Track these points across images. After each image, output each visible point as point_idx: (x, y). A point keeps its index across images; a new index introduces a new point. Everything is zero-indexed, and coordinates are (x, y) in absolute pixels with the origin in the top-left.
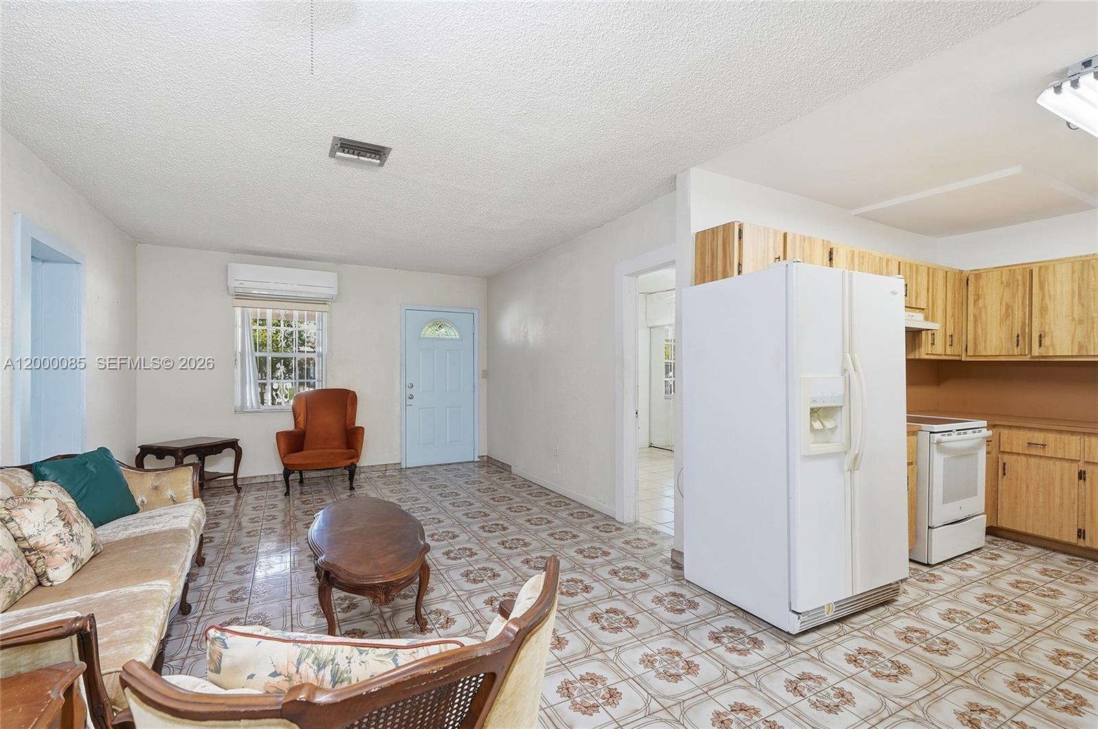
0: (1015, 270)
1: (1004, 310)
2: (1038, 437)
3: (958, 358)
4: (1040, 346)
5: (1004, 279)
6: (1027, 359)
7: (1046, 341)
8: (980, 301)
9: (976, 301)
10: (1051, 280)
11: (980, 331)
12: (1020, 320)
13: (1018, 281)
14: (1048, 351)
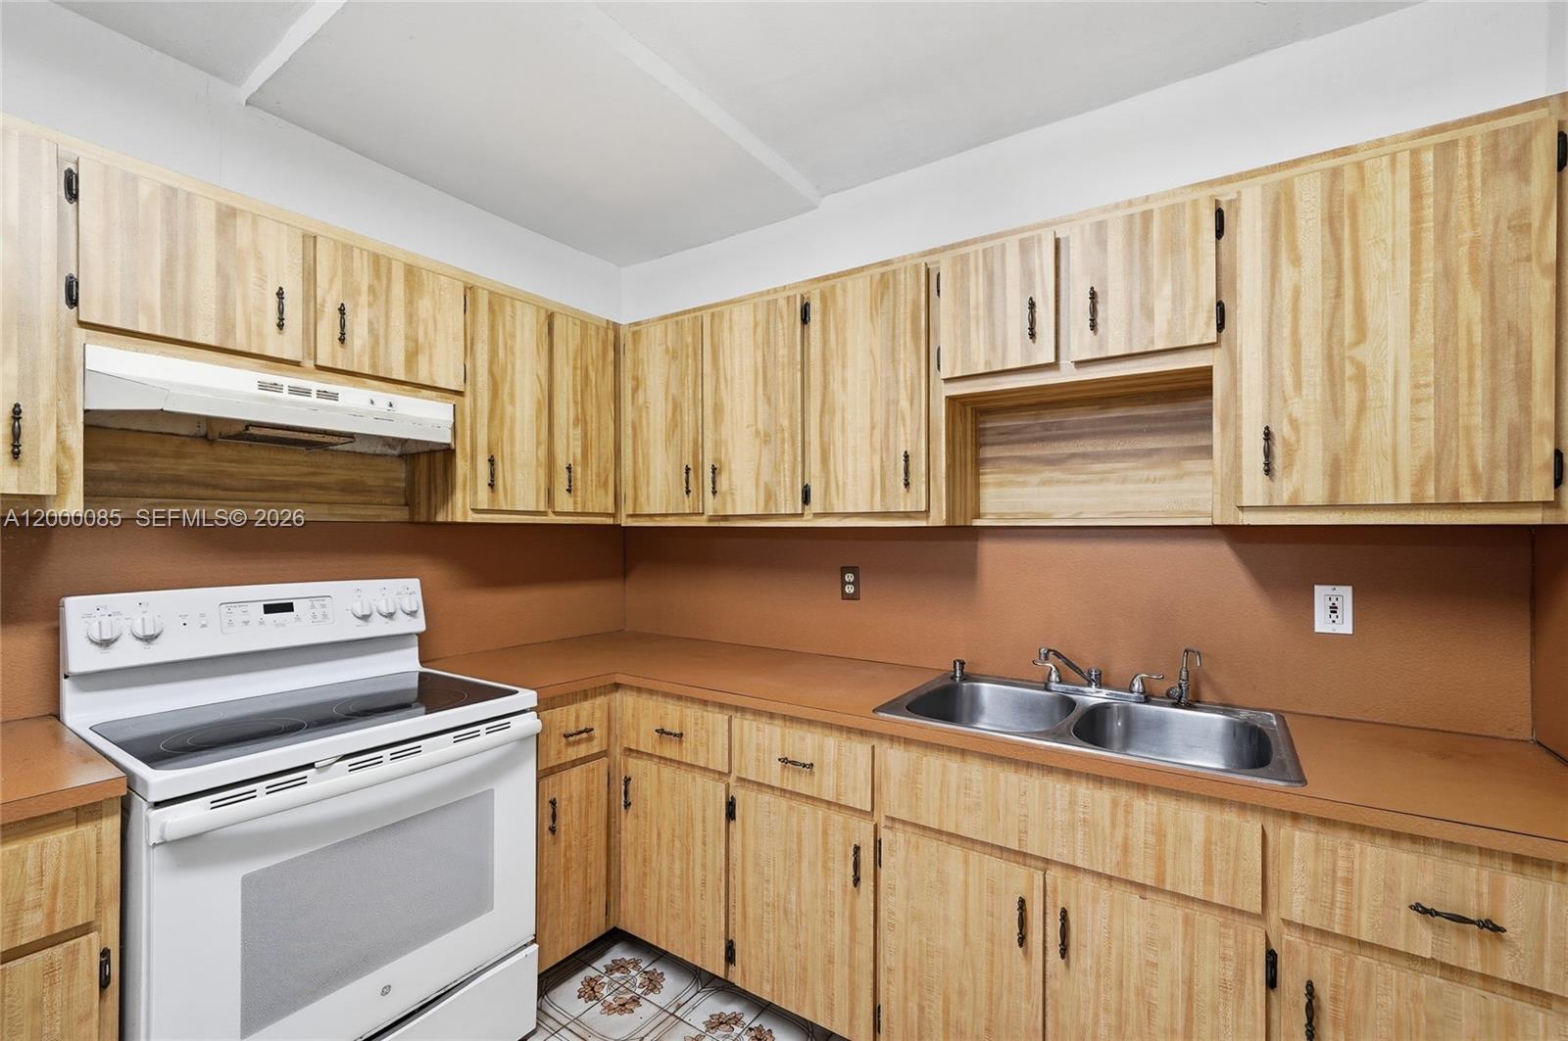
0: (683, 320)
1: (670, 415)
2: (673, 714)
3: (610, 521)
4: (714, 493)
5: (669, 344)
6: (701, 522)
7: (723, 483)
8: (640, 391)
9: (635, 390)
10: (727, 343)
11: (640, 460)
12: (691, 439)
13: (687, 346)
14: (724, 504)
